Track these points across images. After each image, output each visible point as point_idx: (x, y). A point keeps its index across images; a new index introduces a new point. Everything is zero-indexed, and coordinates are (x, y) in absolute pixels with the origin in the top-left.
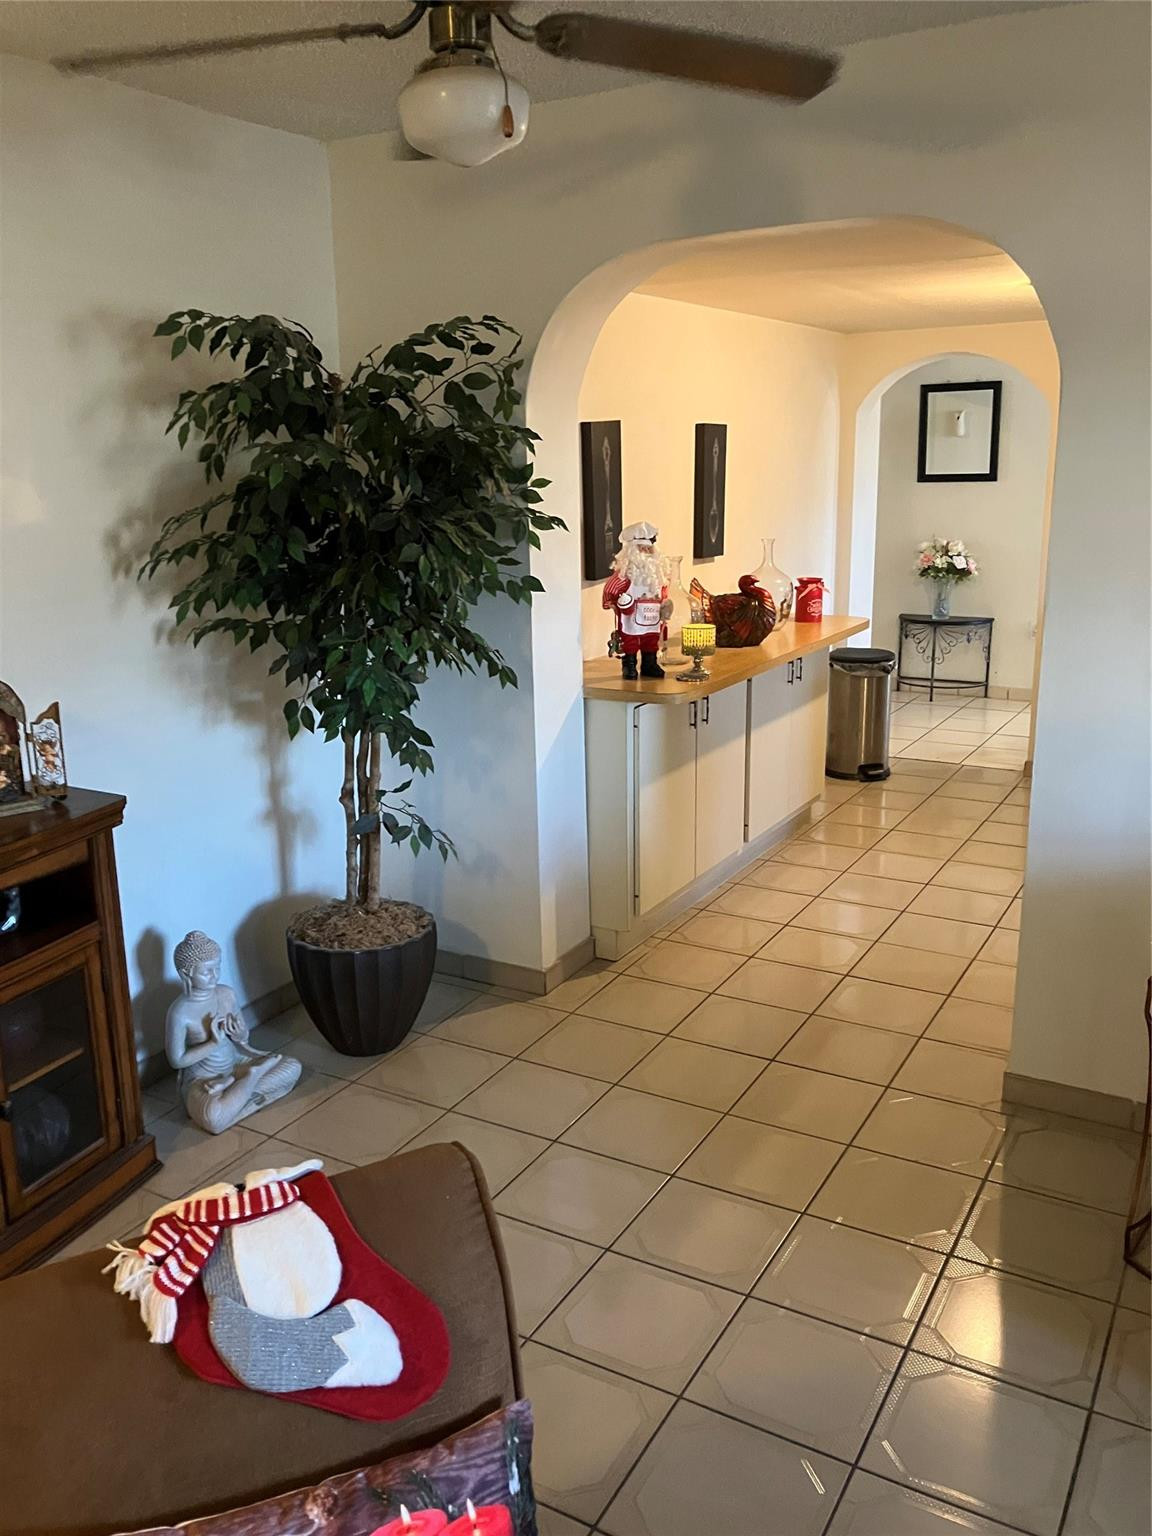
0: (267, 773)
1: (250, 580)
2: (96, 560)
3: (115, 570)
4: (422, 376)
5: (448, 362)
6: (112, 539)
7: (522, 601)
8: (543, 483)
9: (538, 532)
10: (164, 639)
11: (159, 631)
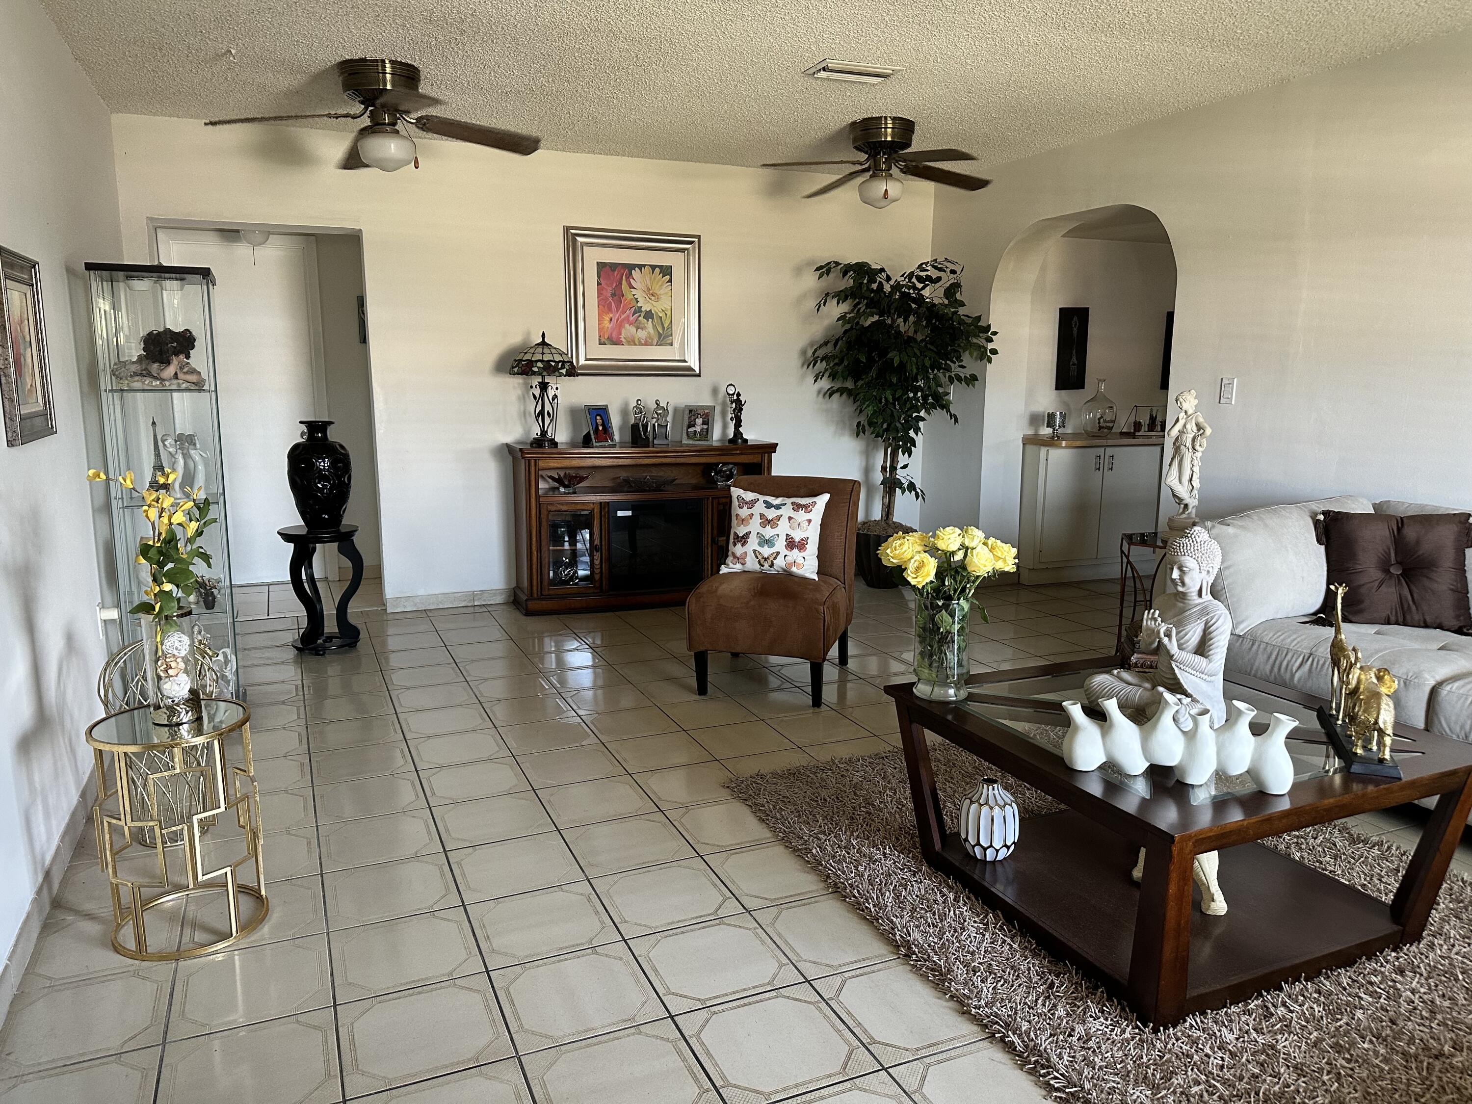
0: (864, 464)
1: (855, 371)
2: (795, 361)
3: (803, 365)
4: (928, 285)
5: (939, 279)
6: (804, 352)
7: (970, 385)
8: (995, 333)
9: (992, 356)
10: (821, 396)
11: (819, 392)
